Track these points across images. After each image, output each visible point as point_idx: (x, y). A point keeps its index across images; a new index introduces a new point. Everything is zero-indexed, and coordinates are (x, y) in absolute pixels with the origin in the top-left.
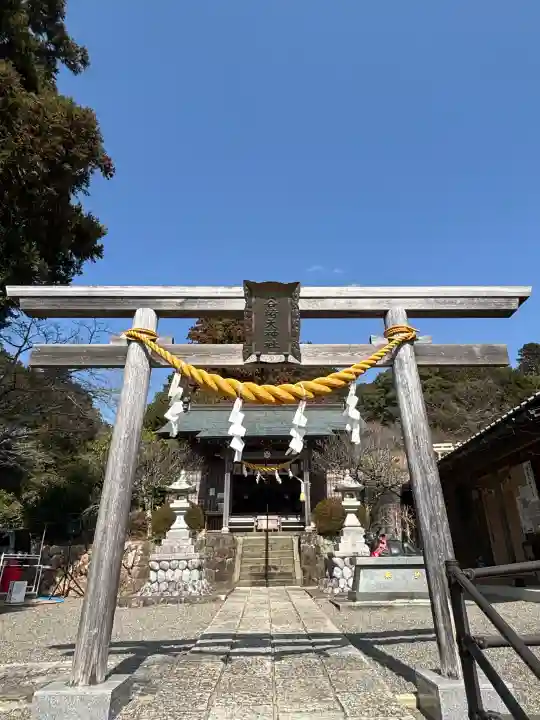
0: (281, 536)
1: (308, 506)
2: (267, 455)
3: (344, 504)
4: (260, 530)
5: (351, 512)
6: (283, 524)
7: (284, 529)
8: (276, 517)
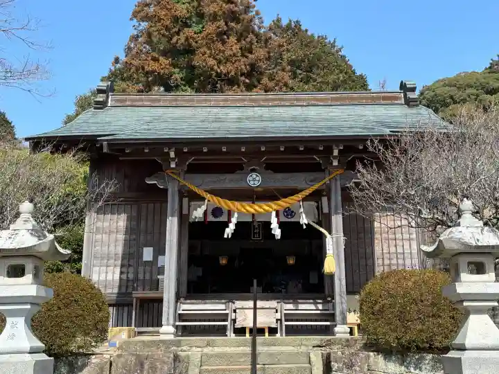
0: (286, 346)
1: (340, 285)
2: (254, 180)
3: (461, 289)
4: (240, 331)
5: (479, 311)
6: (289, 317)
7: (291, 331)
8: (273, 304)
